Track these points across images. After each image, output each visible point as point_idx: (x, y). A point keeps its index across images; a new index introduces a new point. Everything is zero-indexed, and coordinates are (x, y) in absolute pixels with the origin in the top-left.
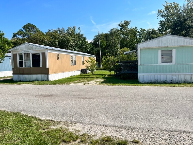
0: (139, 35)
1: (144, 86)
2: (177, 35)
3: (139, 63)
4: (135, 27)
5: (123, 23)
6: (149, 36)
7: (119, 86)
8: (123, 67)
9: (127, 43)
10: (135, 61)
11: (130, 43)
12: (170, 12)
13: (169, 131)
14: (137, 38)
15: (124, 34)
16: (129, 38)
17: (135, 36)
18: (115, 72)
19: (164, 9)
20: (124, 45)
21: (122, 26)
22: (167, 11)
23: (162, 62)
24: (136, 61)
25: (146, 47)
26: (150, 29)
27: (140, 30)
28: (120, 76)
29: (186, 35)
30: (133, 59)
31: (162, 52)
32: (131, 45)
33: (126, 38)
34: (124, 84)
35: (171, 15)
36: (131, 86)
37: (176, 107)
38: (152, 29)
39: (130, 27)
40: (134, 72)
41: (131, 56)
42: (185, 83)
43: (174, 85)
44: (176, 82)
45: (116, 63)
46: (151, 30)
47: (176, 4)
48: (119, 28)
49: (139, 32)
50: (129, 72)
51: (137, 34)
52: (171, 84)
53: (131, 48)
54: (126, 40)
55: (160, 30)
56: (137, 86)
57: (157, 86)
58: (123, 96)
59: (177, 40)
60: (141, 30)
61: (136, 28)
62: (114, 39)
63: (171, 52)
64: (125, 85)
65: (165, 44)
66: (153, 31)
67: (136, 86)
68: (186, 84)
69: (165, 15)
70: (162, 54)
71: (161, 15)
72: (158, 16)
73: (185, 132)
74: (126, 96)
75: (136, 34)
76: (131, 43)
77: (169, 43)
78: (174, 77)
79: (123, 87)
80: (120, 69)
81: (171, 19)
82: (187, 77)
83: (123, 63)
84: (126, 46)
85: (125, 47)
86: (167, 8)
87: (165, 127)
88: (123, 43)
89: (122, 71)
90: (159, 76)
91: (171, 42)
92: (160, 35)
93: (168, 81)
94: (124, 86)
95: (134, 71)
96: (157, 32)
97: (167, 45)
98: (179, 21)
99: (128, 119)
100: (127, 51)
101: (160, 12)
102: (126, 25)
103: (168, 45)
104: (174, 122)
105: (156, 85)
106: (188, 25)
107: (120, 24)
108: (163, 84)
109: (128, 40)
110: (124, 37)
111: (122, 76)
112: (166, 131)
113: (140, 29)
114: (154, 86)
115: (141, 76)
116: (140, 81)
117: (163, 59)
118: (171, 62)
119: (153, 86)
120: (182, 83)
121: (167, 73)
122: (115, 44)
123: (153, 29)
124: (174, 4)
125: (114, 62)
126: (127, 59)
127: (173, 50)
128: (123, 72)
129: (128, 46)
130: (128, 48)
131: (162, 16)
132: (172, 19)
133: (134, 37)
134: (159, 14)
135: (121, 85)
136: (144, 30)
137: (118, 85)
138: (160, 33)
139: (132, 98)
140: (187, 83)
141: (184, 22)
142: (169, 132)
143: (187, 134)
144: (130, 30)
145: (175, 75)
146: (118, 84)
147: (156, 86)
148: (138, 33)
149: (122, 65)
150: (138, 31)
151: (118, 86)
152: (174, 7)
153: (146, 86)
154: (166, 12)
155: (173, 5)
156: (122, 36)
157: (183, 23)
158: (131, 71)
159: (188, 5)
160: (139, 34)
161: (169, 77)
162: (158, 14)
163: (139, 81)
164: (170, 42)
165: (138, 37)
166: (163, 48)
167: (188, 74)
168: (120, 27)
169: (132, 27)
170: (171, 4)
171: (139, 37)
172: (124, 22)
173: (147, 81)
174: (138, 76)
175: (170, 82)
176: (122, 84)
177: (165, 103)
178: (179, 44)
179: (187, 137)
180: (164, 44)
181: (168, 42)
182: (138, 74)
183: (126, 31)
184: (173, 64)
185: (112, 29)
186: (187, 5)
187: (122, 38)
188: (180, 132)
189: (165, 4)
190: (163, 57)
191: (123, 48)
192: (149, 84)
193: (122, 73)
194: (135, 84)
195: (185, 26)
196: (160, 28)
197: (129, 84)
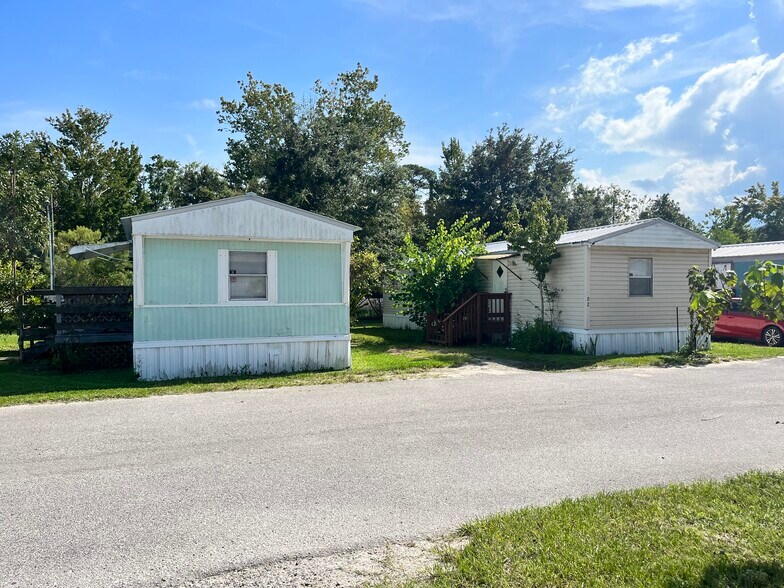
0: (150, 183)
1: (157, 397)
2: (283, 201)
3: (138, 299)
4: (132, 146)
5: (75, 118)
6: (190, 191)
7: (36, 406)
8: (64, 315)
9: (95, 209)
10: (125, 288)
11: (108, 210)
12: (263, 116)
13: (229, 571)
14: (139, 189)
15: (78, 166)
16: (101, 188)
17: (130, 181)
18: (21, 341)
19: (242, 101)
20: (77, 217)
21: (71, 128)
22: (255, 109)
23: (232, 297)
24: (128, 291)
25: (166, 233)
26: (197, 166)
27: (152, 162)
28: (46, 355)
29: (312, 206)
30: (119, 278)
31: (230, 258)
32: (112, 217)
33: (90, 185)
34: (63, 395)
35: (266, 128)
36: (96, 402)
37: (268, 468)
38: (201, 165)
39: (106, 141)
40: (117, 338)
41: (111, 266)
42: (310, 372)
43: (271, 381)
44: (282, 368)
45: (28, 294)
46: (198, 170)
47: (285, 92)
48: (55, 137)
49: (148, 169)
50: (95, 338)
51: (141, 174)
52: (264, 380)
53: (112, 231)
54: (89, 194)
55: (231, 176)
56: (128, 396)
57: (210, 390)
58: (48, 452)
59: (282, 217)
60: (160, 161)
61: (134, 150)
62: (20, 184)
63: (262, 260)
64: (67, 400)
65: (241, 226)
66: (206, 173)
67: (121, 400)
68: (312, 374)
69: (247, 125)
70: (230, 263)
71: (233, 120)
72: (221, 122)
73: (286, 559)
74: (62, 451)
75: (137, 174)
76: (115, 212)
77: (256, 228)
78: (273, 352)
79: (55, 410)
80: (50, 322)
81: (268, 141)
82: (313, 348)
83: (65, 296)
84: (89, 220)
85: (85, 223)
86: (252, 100)
87: (216, 557)
88: (74, 207)
89: (59, 332)
90: (220, 348)
91: (262, 223)
92: (230, 191)
93: (254, 367)
94: (60, 404)
95: (119, 331)
96: (221, 178)
97: (247, 233)
98: (292, 152)
99: (52, 564)
100: (90, 241)
101: (230, 107)
102: (90, 131)
103: (253, 232)
104: (253, 527)
105: (207, 386)
106: (319, 170)
107: (62, 120)
108: (235, 381)
109: (98, 195)
110: (78, 180)
111: (56, 359)
112: (218, 574)
113: (153, 158)
114: (200, 391)
115: (146, 353)
116: (143, 376)
117: (234, 284)
118: (264, 296)
119: (195, 391)
120: (299, 372)
121: (248, 336)
122: (20, 206)
123: (205, 168)
124: (278, 90)
125: (18, 291)
126: (91, 279)
127: (268, 254)
128: (61, 337)
129: (98, 220)
130: (98, 232)
131: (236, 125)
132: (271, 143)
133: (128, 185)
134: (225, 114)
135: (45, 401)
136: (173, 165)
137: (29, 402)
138: (231, 187)
139: (91, 457)
140: (315, 371)
141: (306, 156)
142: (228, 577)
143: (292, 567)
144: (107, 156)
145: (278, 345)
146: (27, 397)
147: (206, 390)
148: (144, 174)
149: (58, 305)
150: (143, 162)
151: (27, 406)
152: (277, 102)
153: (165, 396)
154: (250, 112)
155: (273, 94)
156: (70, 175)
157: (303, 161)
158: (106, 331)
159: (322, 105)
160: (151, 177)
161: (258, 351)
162: (221, 114)
163: (138, 376)
164: (258, 224)
165: (146, 187)
166: (235, 241)
167: (317, 338)
168: (60, 130)
169: (116, 144)
170: (268, 87)
171: (151, 187)
172: (81, 113)
173: (171, 373)
174: (136, 353)
175: (259, 373)
176: (54, 395)
177: (231, 456)
178: (287, 234)
179: (290, 579)
180: (237, 227)
181: (252, 221)
182: (135, 345)
183: (90, 154)
184: (272, 304)
185: (9, 136)
186: (319, 103)
187: (70, 184)
188: (269, 563)
189: (246, 82)
190: (234, 278)
191: (73, 228)
192: (179, 387)
193: (57, 340)
194: (118, 391)
195: (309, 174)
196: (232, 168)
197: (85, 394)
